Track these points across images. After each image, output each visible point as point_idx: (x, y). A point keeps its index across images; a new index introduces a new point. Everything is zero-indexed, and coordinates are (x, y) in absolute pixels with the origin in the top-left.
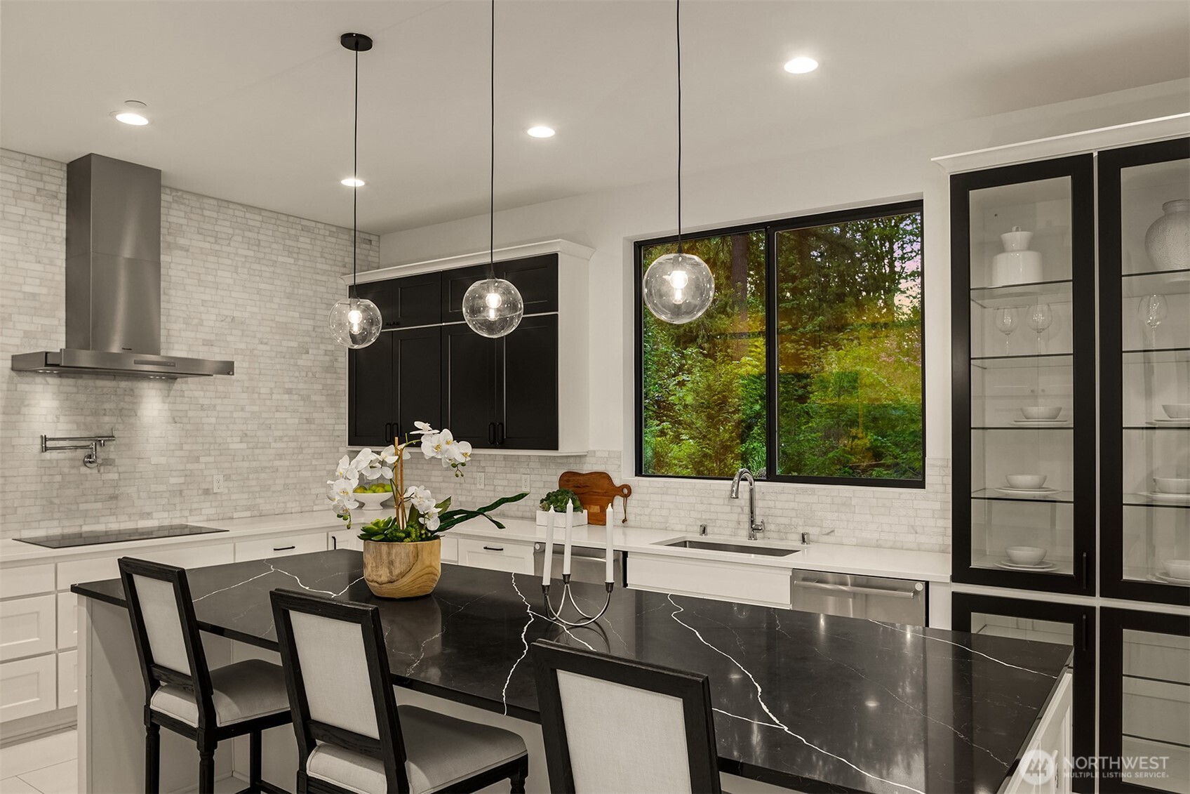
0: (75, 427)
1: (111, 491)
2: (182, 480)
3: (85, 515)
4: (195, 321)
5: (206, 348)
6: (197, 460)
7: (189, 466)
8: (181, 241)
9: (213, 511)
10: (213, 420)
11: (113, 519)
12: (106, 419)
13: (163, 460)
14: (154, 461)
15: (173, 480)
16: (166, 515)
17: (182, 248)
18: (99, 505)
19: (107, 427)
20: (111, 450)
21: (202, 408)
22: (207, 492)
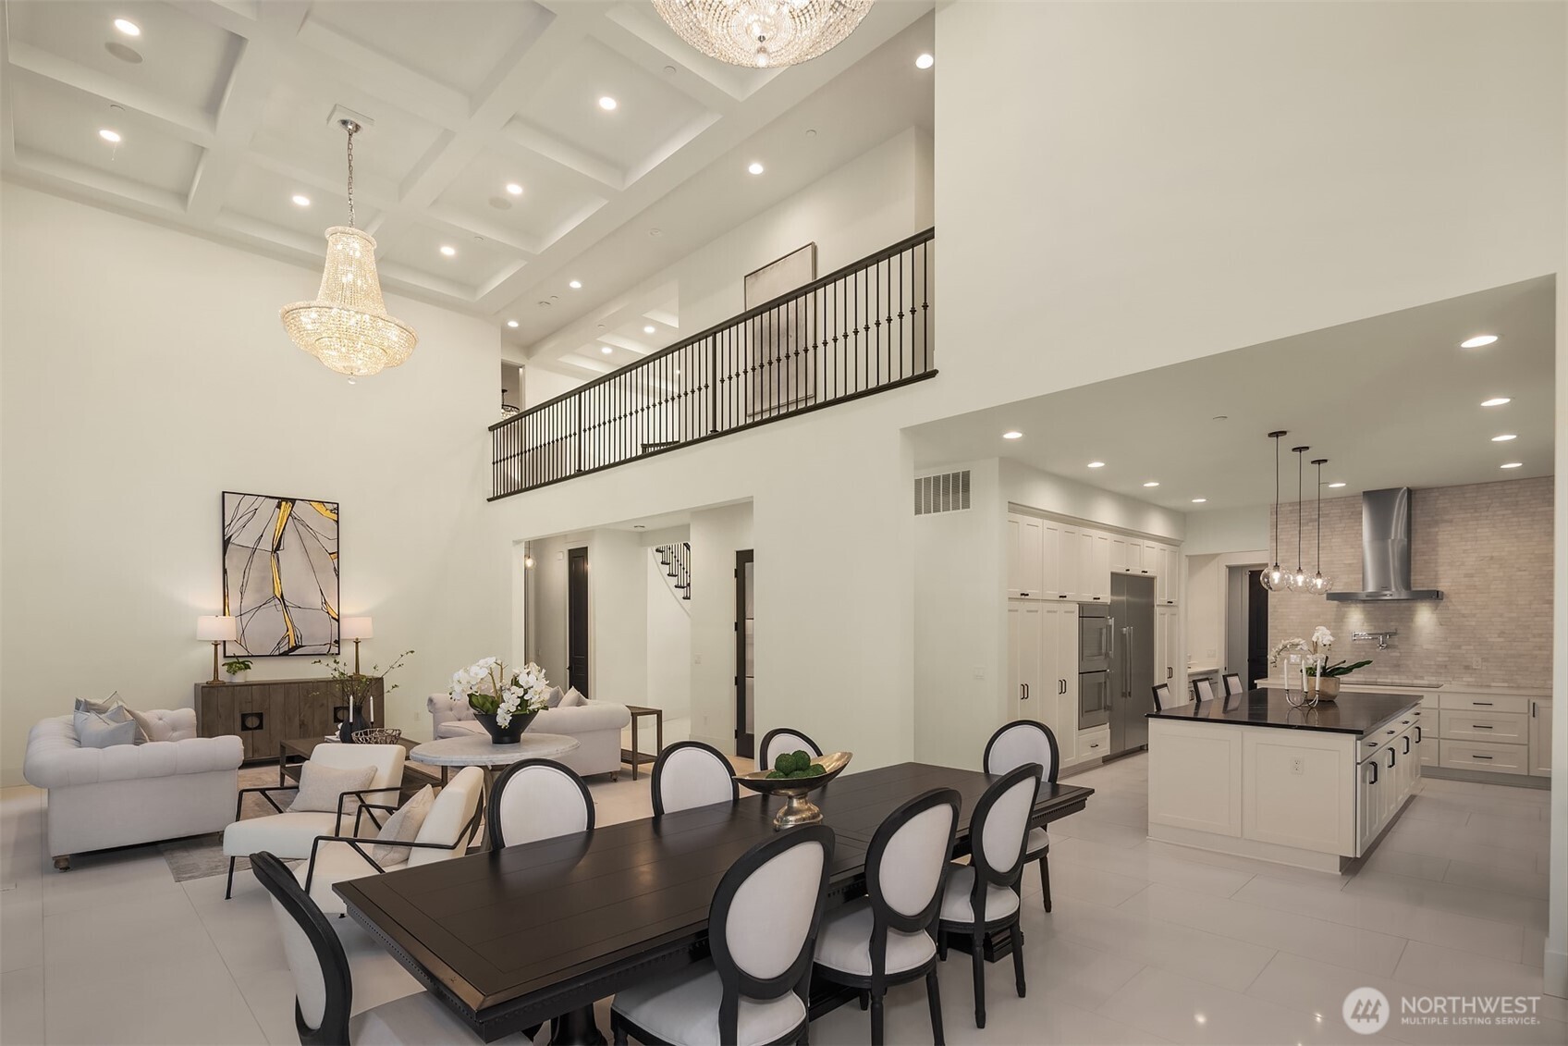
0: (1372, 628)
1: (1395, 662)
2: (1447, 659)
3: (1379, 673)
4: (1458, 564)
5: (1466, 579)
6: (1459, 647)
7: (1453, 651)
8: (1447, 517)
9: (1473, 680)
10: (1474, 623)
11: (1396, 677)
12: (1392, 624)
13: (1432, 647)
14: (1425, 647)
15: (1440, 659)
16: (1434, 678)
17: (1446, 521)
18: (1387, 669)
19: (1394, 628)
20: (1395, 640)
21: (1464, 616)
22: (1467, 667)
